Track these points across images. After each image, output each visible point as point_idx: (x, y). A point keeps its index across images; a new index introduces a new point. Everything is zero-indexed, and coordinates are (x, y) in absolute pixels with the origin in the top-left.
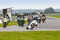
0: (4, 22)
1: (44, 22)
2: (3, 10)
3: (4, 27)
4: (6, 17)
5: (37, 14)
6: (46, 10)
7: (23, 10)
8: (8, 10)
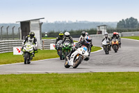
0: (25, 52)
1: (116, 52)
2: (21, 23)
3: (25, 63)
4: (29, 39)
5: (100, 32)
6: (121, 24)
7: (67, 24)
8: (32, 23)
